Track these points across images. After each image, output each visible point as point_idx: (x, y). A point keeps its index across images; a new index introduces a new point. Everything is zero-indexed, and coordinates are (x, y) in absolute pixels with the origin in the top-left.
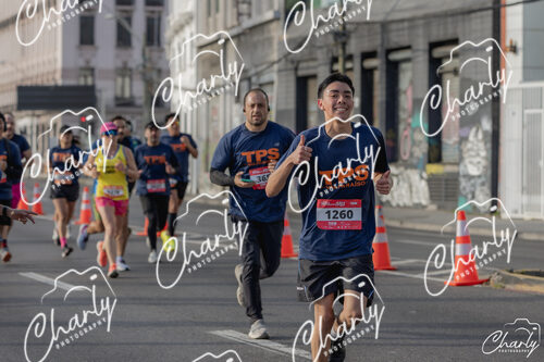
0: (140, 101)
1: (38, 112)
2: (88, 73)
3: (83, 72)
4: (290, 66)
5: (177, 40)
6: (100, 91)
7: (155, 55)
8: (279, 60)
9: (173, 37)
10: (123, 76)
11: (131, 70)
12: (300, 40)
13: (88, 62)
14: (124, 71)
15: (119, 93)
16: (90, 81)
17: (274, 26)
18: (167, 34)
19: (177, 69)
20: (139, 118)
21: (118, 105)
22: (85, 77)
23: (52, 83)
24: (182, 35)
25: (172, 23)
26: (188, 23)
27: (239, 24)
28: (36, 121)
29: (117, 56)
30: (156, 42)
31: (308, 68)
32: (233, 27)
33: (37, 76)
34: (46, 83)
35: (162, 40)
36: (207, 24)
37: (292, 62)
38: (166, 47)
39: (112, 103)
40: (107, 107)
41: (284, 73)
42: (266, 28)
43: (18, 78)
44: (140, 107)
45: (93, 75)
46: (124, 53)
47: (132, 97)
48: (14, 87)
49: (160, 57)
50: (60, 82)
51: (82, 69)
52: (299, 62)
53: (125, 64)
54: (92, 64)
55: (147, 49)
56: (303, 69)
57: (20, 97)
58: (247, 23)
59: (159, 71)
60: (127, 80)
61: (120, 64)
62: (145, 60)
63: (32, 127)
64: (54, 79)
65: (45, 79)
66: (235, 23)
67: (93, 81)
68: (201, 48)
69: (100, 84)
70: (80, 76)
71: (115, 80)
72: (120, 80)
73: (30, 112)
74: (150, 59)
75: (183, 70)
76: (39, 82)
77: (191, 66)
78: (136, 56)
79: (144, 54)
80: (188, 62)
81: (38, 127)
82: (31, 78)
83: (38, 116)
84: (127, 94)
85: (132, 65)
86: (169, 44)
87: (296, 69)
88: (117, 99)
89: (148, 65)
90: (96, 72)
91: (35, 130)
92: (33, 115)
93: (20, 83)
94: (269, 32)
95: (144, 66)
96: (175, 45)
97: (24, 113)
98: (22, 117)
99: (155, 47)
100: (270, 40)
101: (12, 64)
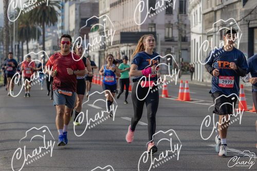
0: (176, 39)
1: (130, 44)
2: (152, 26)
3: (150, 26)
4: (246, 23)
5: (193, 11)
6: (158, 34)
7: (183, 17)
8: (241, 20)
9: (192, 9)
10: (169, 28)
11: (172, 24)
12: (250, 11)
13: (152, 21)
14: (169, 25)
15: (167, 35)
16: (153, 30)
17: (238, 4)
18: (189, 8)
19: (193, 24)
20: (176, 47)
21: (166, 41)
22: (152, 28)
23: (136, 31)
24: (196, 8)
25: (191, 3)
26: (199, 3)
27: (222, 4)
28: (129, 48)
29: (166, 19)
30: (184, 12)
31: (254, 24)
32: (219, 5)
33: (130, 28)
34: (134, 31)
35: (186, 11)
36: (207, 3)
37: (247, 21)
38: (188, 14)
39: (163, 40)
40: (161, 42)
41: (243, 26)
42: (234, 5)
43: (121, 29)
44: (177, 41)
45: (155, 27)
46: (169, 17)
47: (172, 37)
48: (119, 33)
49: (186, 19)
50: (140, 31)
51: (150, 24)
52: (249, 21)
53: (170, 22)
54: (155, 22)
55: (180, 15)
56: (251, 24)
57: (122, 37)
58: (226, 3)
59: (185, 25)
60: (170, 29)
61: (167, 22)
62: (179, 20)
63: (127, 51)
64: (137, 29)
65: (133, 29)
66: (220, 3)
67: (155, 30)
68: (204, 14)
69: (158, 31)
70: (149, 27)
71: (165, 29)
72: (167, 29)
73: (126, 44)
74: (181, 20)
75: (196, 24)
76: (130, 30)
77: (200, 23)
78: (174, 18)
79: (178, 18)
80: (199, 21)
81: (130, 51)
82: (127, 29)
83: (130, 46)
84: (170, 36)
85: (172, 22)
86: (190, 13)
87: (248, 24)
88: (166, 38)
89: (180, 22)
90: (156, 26)
91: (128, 52)
92: (128, 45)
93: (121, 31)
94: (236, 7)
95: (178, 23)
96: (192, 13)
97: (123, 45)
98: (123, 46)
99: (183, 15)
100: (236, 11)
101: (118, 22)
